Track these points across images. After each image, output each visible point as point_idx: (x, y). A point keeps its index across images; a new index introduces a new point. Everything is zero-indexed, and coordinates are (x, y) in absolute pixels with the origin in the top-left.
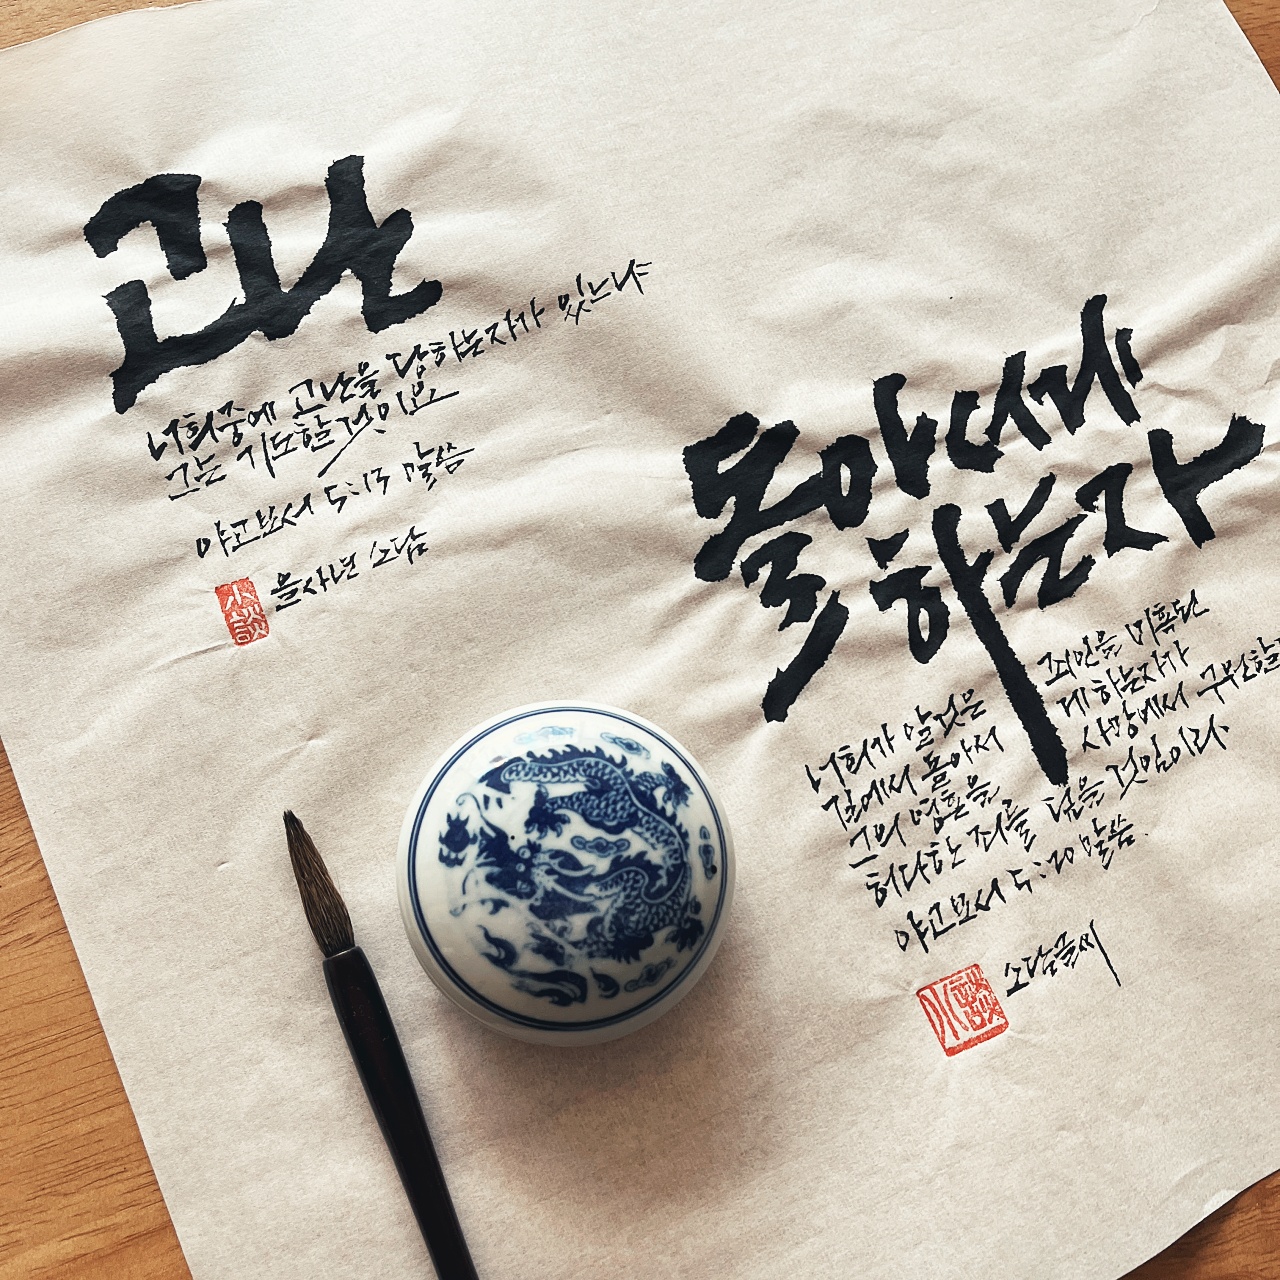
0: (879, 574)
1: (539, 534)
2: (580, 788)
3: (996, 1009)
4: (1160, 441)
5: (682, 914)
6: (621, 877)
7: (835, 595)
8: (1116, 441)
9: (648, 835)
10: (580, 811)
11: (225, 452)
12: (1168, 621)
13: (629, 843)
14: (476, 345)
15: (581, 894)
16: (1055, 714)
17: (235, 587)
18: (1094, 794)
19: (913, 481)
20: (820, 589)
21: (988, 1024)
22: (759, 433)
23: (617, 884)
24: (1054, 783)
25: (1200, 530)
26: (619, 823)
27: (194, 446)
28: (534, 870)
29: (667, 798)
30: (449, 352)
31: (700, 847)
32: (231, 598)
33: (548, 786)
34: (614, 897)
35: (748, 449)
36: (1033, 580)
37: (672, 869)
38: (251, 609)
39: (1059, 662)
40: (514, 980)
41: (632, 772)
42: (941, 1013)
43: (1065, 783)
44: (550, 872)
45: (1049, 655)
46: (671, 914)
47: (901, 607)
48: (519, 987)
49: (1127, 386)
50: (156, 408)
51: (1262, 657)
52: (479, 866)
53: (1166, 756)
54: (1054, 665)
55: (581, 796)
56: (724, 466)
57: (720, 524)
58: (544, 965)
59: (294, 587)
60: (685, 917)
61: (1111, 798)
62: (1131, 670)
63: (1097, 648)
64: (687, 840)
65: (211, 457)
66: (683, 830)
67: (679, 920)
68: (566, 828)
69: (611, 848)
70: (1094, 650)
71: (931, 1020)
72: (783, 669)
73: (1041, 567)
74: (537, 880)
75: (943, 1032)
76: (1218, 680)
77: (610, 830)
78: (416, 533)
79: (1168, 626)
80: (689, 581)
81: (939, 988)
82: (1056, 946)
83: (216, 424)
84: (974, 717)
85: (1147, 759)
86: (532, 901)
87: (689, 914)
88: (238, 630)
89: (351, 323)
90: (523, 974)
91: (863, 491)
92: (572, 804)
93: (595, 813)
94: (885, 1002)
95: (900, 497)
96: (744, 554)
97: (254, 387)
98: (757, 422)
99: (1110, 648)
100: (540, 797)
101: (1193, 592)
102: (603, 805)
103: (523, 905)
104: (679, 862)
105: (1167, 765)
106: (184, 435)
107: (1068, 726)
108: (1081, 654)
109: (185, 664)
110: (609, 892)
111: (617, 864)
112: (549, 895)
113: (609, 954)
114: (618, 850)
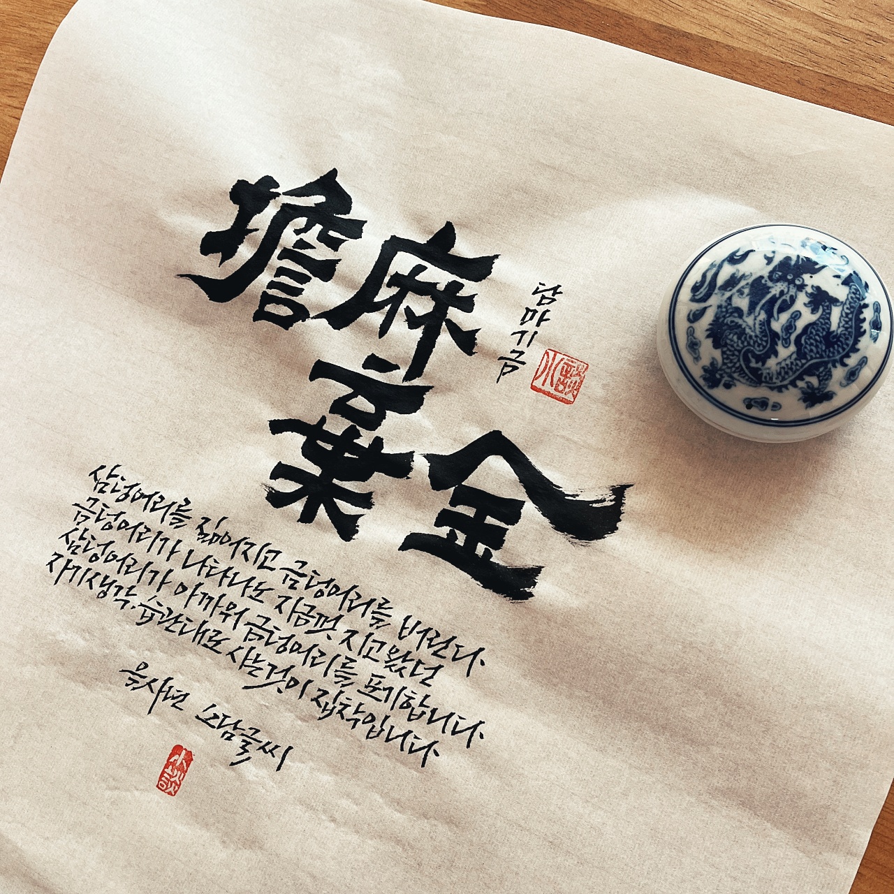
2: (834, 327)
5: (726, 373)
6: (765, 336)
9: (788, 362)
10: (817, 322)
13: (786, 347)
15: (761, 309)
23: (761, 332)
26: (802, 345)
28: (786, 284)
29: (809, 385)
31: (768, 399)
33: (840, 308)
34: (753, 328)
37: (760, 372)
40: (718, 262)
41: (834, 367)
44: (782, 293)
46: (730, 365)
48: (712, 265)
52: (798, 256)
55: (828, 326)
60: (724, 375)
64: (776, 390)
66: (783, 389)
67: (724, 370)
68: (809, 310)
69: (786, 335)
74: (779, 284)
77: (798, 338)
86: (766, 278)
87: (726, 378)
90: (720, 266)
92: (823, 319)
93: (813, 330)
100: (834, 301)
102: (817, 338)
103: (765, 273)
104: (763, 379)
110: (757, 326)
111: (775, 335)
112: (767, 289)
113: (717, 318)
114: (783, 339)
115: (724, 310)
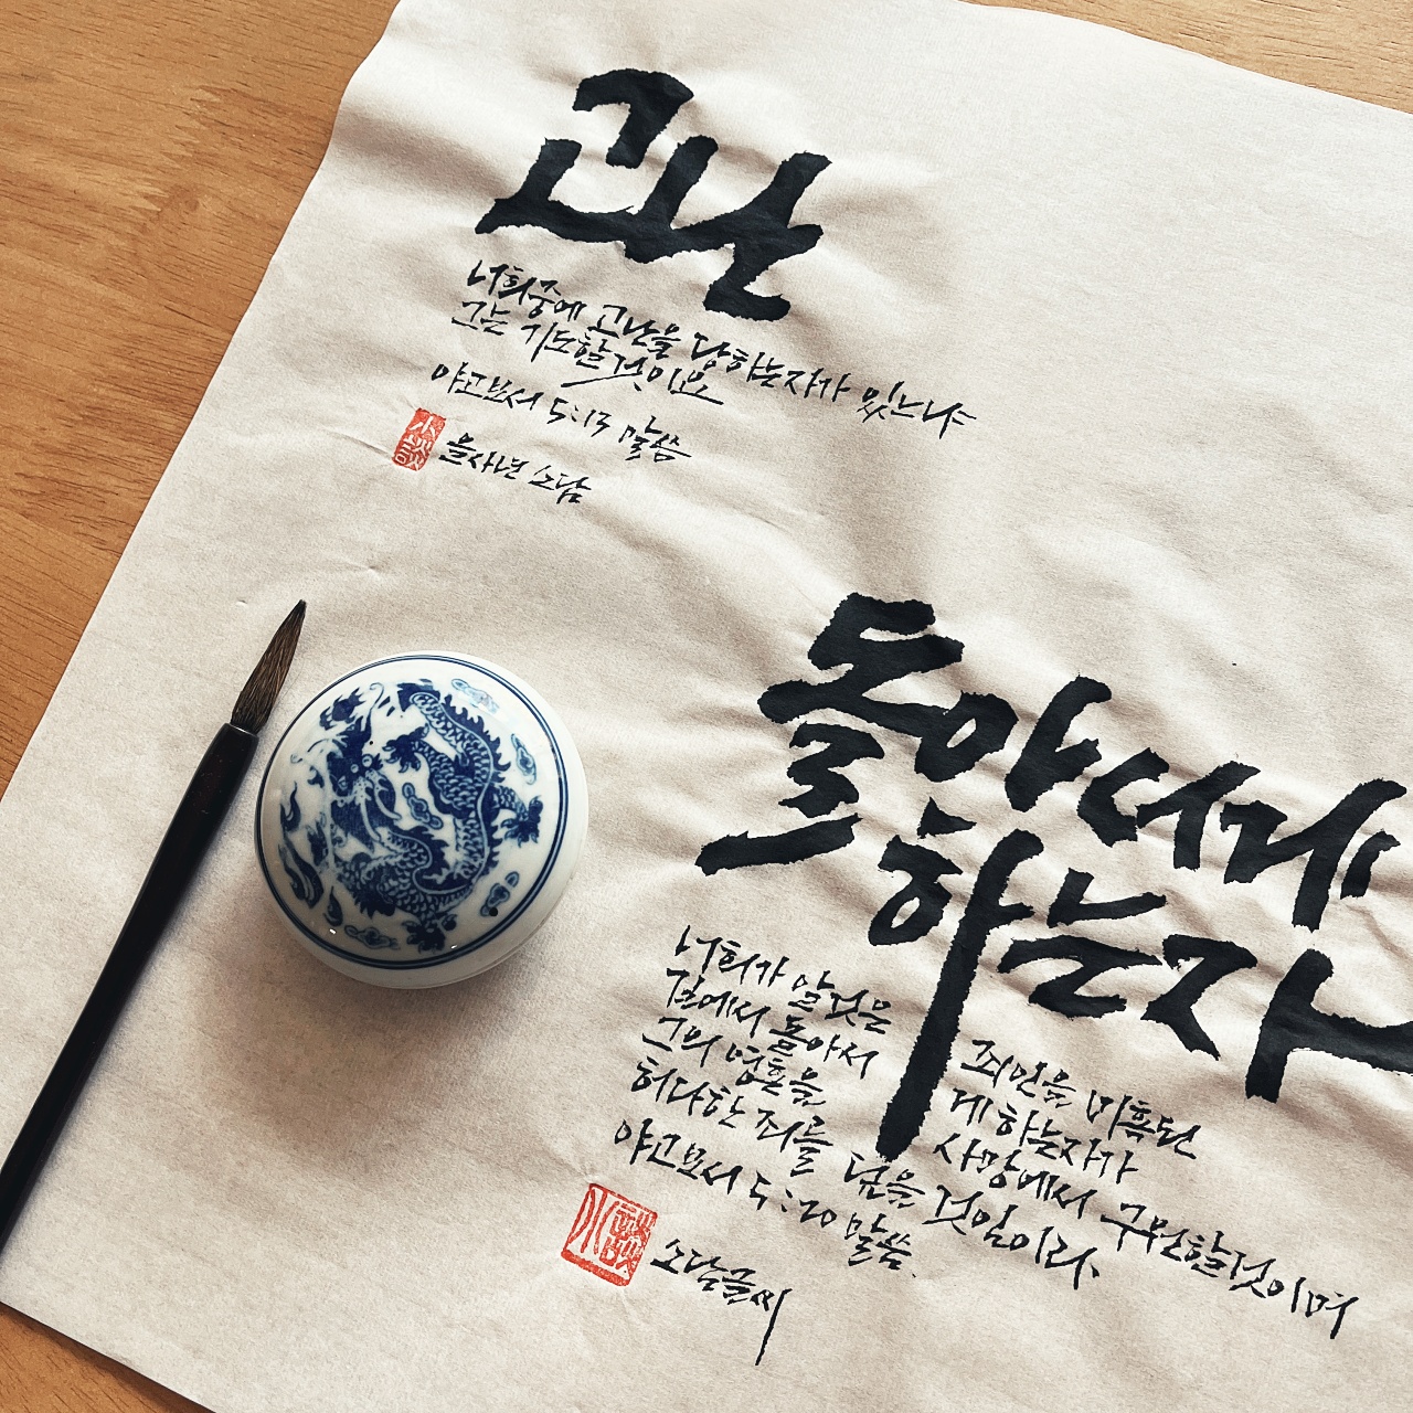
0: (911, 836)
1: (670, 562)
2: (451, 754)
3: (632, 1263)
4: (1313, 969)
5: (433, 918)
6: (411, 845)
7: (855, 819)
8: (1264, 925)
9: (462, 834)
10: (433, 770)
11: (518, 316)
12: (1141, 1127)
13: (442, 826)
14: (771, 377)
15: (374, 828)
16: (942, 1096)
17: (431, 418)
18: (906, 1196)
19: (1023, 788)
20: (847, 802)
21: (614, 1268)
22: (926, 632)
23: (404, 846)
24: (878, 1148)
25: (1264, 1079)
26: (450, 805)
27: (502, 295)
28: (361, 779)
29: (508, 824)
30: (746, 368)
31: (496, 884)
32: (421, 424)
33: (432, 730)
34: (393, 853)
35: (903, 637)
36: (1047, 970)
37: (455, 877)
38: (425, 442)
39: (993, 1058)
40: (282, 843)
41: (502, 780)
42: (592, 1219)
43: (889, 1160)
44: (369, 791)
45: (989, 1044)
46: (424, 909)
47: (901, 880)
48: (282, 853)
49: (1335, 890)
50: (502, 247)
51: (1205, 1251)
52: (334, 741)
53: (1008, 1234)
54: (986, 1057)
55: (445, 760)
56: (871, 634)
57: (819, 677)
58: (307, 854)
59: (466, 451)
60: (433, 922)
61: (918, 1213)
62: (1058, 1133)
63: (1046, 1084)
64: (490, 869)
65: (506, 312)
66: (495, 859)
67: (426, 919)
68: (411, 771)
69: (426, 817)
70: (1040, 1081)
71: (579, 1216)
72: (749, 836)
73: (1069, 967)
74: (356, 788)
75: (578, 1234)
76: (1135, 1226)
77: (438, 804)
78: (583, 484)
79: (1137, 1131)
80: (748, 699)
81: (611, 1199)
82: (733, 1272)
83: (531, 290)
84: (868, 1028)
85: (986, 1218)
86: (339, 799)
87: (439, 922)
88: (402, 450)
89: (696, 287)
90: (289, 844)
91: (967, 757)
92: (433, 760)
93: (440, 781)
94: (561, 1164)
95: (997, 791)
96: (814, 718)
97: (582, 283)
98: (932, 620)
99: (1058, 1096)
100: (419, 733)
101: (1196, 1128)
102: (452, 781)
103: (331, 796)
104: (467, 877)
105: (999, 1242)
106: (503, 280)
107: (942, 1115)
108: (1024, 1072)
109: (349, 443)
110: (393, 846)
111: (417, 831)
112: (353, 807)
113: (353, 890)
114: (429, 824)
115: (347, 875)
